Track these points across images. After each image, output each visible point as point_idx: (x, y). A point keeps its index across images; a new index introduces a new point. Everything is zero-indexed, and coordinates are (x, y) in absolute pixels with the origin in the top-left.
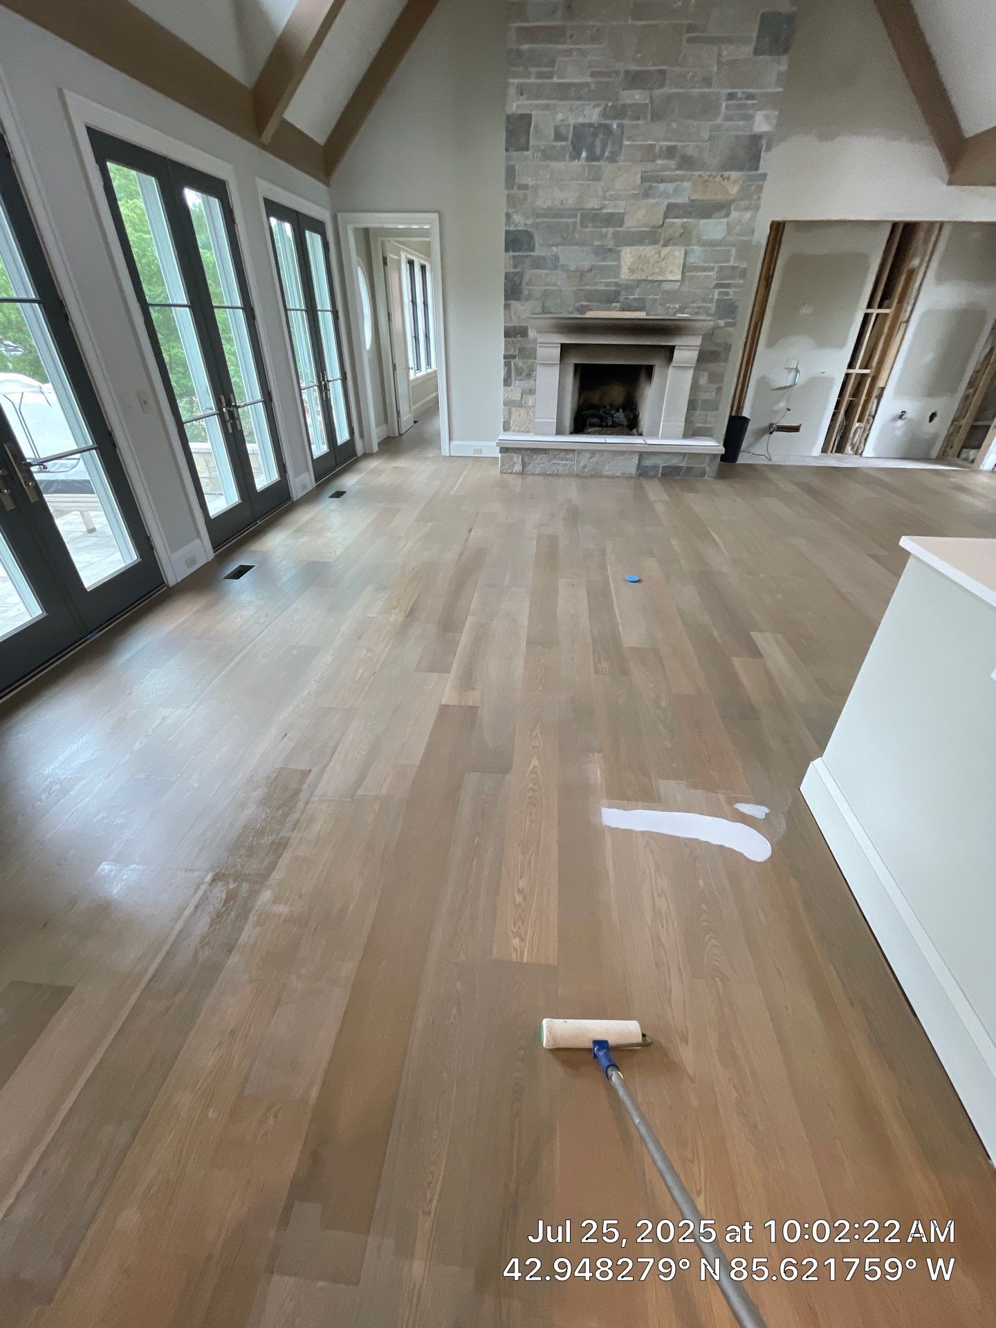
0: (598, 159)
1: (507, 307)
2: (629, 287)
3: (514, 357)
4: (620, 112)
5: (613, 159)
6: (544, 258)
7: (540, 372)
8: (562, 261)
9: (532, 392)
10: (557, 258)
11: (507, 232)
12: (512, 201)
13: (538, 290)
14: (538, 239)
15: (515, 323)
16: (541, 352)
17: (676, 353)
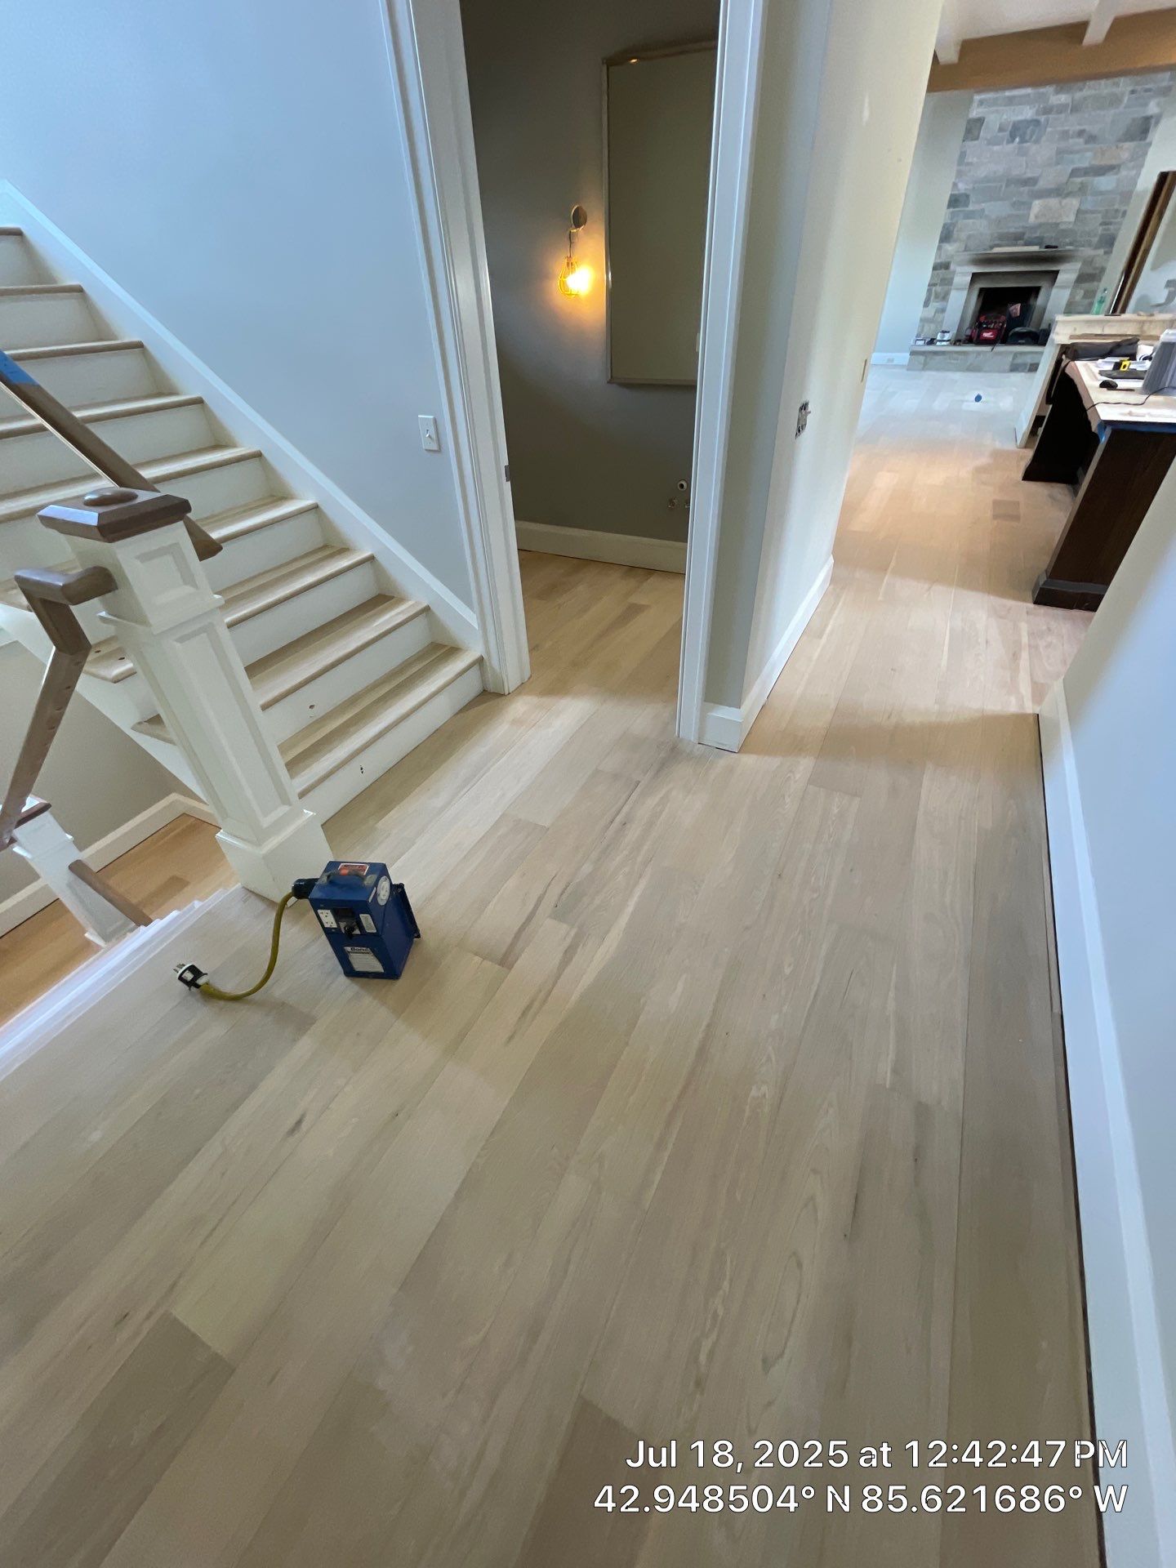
0: (1026, 142)
1: (939, 248)
2: (1034, 228)
3: (935, 285)
4: (1047, 111)
5: (1037, 141)
6: (973, 212)
7: (954, 295)
8: (986, 213)
9: (943, 310)
10: (983, 210)
11: (952, 195)
12: (959, 174)
13: (963, 235)
14: (972, 198)
15: (943, 259)
16: (957, 280)
17: (1060, 277)
